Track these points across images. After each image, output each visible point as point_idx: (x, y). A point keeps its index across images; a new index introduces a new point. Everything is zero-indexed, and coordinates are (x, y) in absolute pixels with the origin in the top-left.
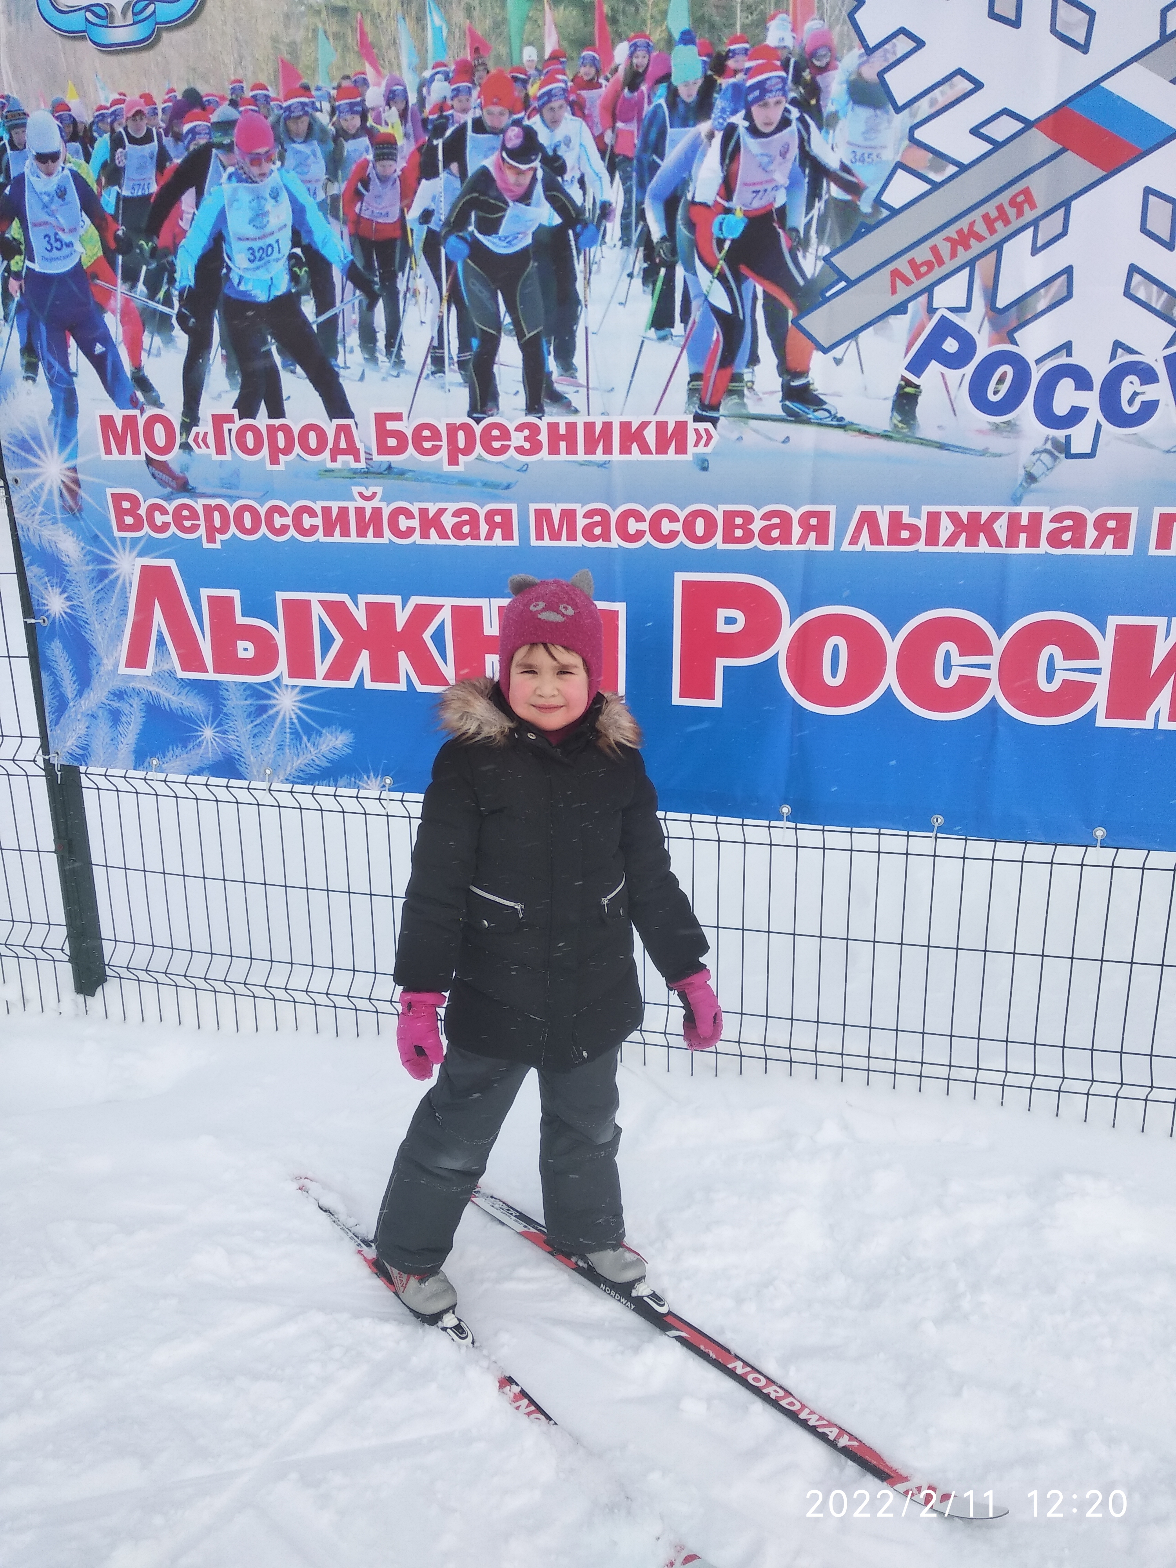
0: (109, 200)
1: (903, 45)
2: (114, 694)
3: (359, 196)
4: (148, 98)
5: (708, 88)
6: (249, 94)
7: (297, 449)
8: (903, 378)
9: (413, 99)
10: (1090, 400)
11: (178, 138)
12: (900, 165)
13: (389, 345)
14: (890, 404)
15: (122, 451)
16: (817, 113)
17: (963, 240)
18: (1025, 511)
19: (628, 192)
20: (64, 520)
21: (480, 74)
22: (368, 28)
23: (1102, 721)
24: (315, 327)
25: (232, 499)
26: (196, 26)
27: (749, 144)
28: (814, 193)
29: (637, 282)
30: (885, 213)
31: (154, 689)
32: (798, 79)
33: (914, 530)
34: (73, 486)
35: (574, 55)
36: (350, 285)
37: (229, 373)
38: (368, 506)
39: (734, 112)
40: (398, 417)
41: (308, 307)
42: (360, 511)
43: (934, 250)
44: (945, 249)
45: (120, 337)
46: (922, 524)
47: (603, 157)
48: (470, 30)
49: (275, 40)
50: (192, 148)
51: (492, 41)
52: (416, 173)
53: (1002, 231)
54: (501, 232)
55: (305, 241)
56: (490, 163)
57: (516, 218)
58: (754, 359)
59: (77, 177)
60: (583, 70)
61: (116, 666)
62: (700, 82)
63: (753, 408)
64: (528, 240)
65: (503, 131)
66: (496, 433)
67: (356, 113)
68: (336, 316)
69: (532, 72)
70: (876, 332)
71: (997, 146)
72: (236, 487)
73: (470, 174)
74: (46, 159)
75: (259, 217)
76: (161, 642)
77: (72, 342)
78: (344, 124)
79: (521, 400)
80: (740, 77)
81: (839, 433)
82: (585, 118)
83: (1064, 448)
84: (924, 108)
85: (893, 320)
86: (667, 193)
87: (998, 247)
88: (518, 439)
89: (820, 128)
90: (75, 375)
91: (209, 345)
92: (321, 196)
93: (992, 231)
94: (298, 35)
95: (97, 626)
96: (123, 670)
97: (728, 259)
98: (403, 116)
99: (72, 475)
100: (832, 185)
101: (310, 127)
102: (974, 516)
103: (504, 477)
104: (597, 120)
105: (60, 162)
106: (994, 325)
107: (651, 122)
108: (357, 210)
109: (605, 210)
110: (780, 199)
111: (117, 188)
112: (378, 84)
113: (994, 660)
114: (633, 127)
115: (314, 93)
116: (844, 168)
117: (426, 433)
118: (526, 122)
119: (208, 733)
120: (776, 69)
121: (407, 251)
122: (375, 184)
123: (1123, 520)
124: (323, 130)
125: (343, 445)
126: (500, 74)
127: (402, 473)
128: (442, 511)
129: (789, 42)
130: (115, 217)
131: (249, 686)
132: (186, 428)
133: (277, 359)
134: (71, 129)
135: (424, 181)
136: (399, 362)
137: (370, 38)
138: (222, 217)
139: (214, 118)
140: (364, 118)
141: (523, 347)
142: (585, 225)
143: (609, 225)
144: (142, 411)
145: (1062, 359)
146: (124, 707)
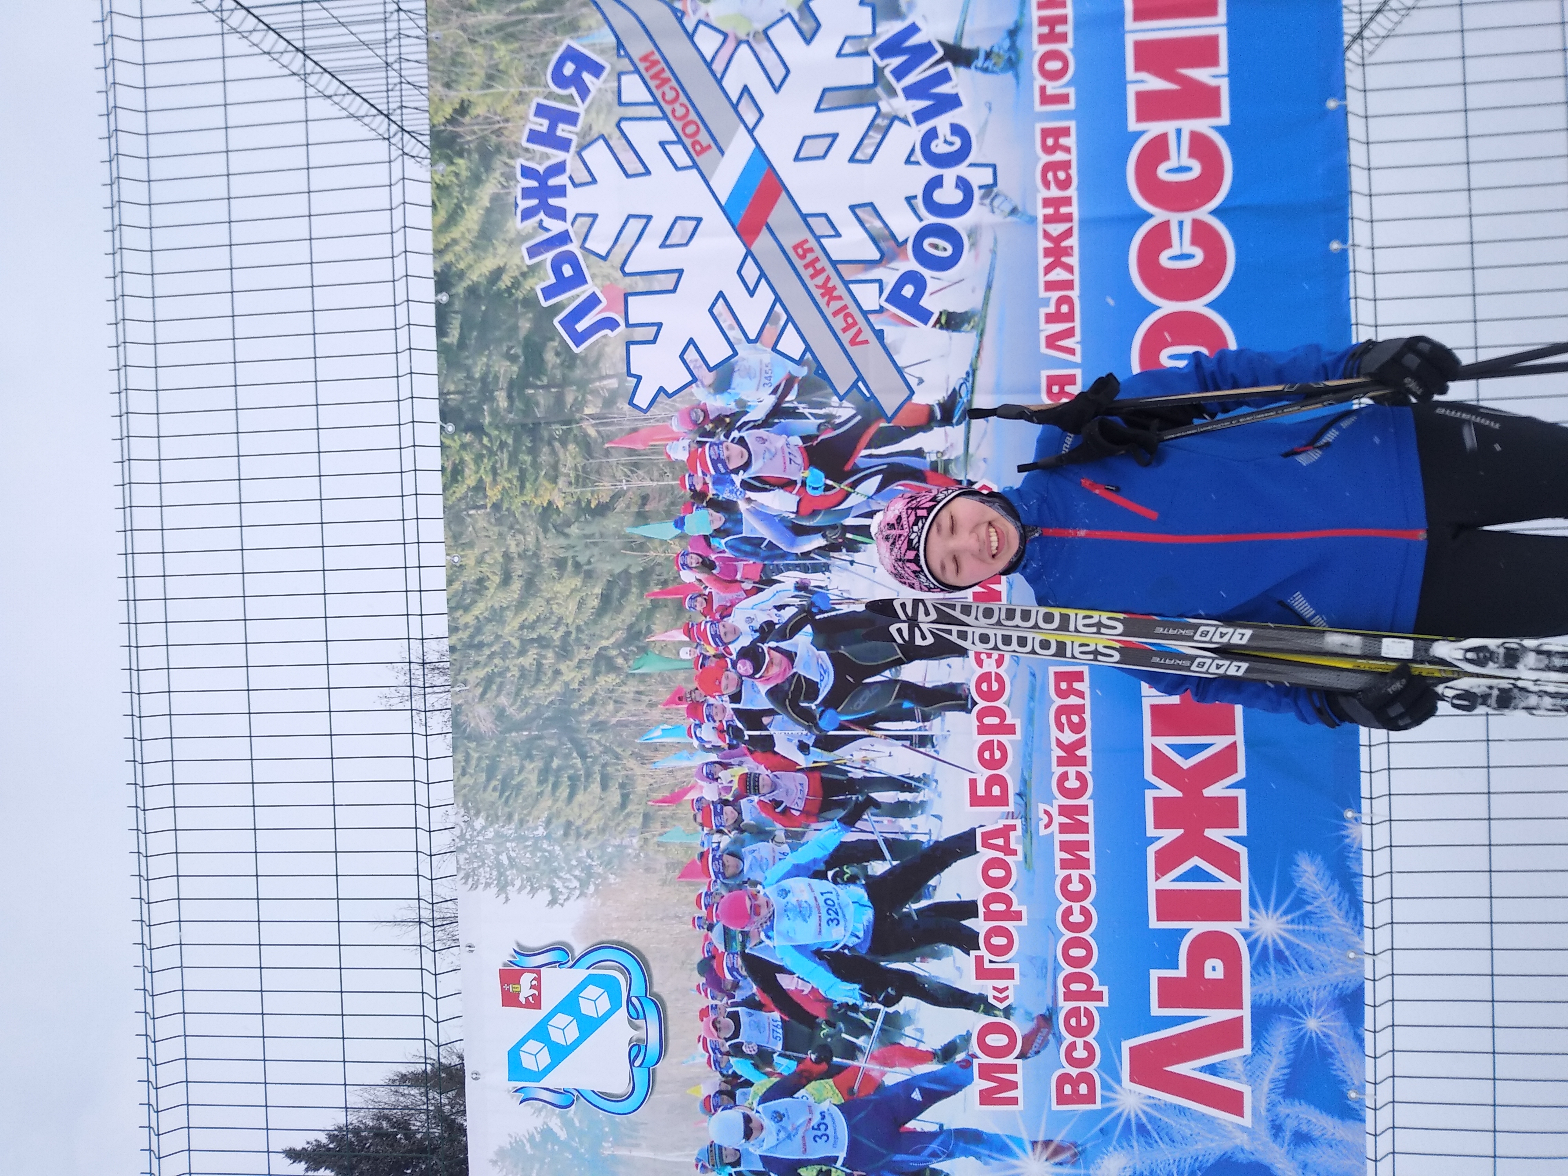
0: (786, 1066)
1: (692, 354)
2: (1276, 1136)
3: (787, 809)
4: (704, 1013)
5: (716, 505)
6: (704, 912)
7: (1005, 890)
8: (934, 326)
9: (713, 757)
10: (950, 175)
11: (736, 985)
12: (774, 349)
13: (910, 789)
14: (955, 335)
15: (1014, 1085)
16: (735, 416)
17: (829, 292)
18: (1041, 212)
19: (788, 568)
20: (1087, 1168)
21: (698, 697)
22: (659, 796)
23: (1225, 119)
24: (895, 863)
25: (1057, 968)
26: (649, 957)
27: (755, 470)
28: (793, 413)
29: (857, 557)
30: (808, 355)
31: (1266, 1086)
32: (711, 434)
33: (1061, 301)
34: (1051, 1148)
35: (687, 615)
36: (859, 824)
37: (937, 956)
38: (1058, 819)
39: (732, 482)
40: (973, 783)
41: (878, 868)
42: (1064, 828)
43: (835, 314)
44: (836, 305)
45: (906, 1070)
46: (1055, 295)
47: (762, 590)
48: (665, 704)
49: (664, 882)
50: (744, 973)
51: (674, 686)
52: (770, 756)
53: (824, 262)
54: (817, 680)
55: (822, 867)
56: (763, 689)
57: (806, 665)
58: (919, 453)
59: (766, 1097)
60: (699, 608)
61: (1243, 1129)
62: (711, 511)
63: (959, 451)
64: (823, 654)
65: (740, 676)
66: (984, 687)
67: (722, 809)
68: (886, 840)
69: (698, 652)
70: (897, 352)
71: (763, 275)
72: (1045, 961)
73: (772, 707)
74: (749, 1130)
75: (801, 911)
76: (1212, 1069)
77: (911, 1125)
78: (731, 822)
79: (955, 661)
80: (709, 480)
81: (979, 374)
82: (732, 605)
83: (988, 189)
84: (734, 334)
85: (888, 341)
86: (789, 534)
87: (834, 263)
88: (989, 665)
89: (746, 413)
90: (941, 1126)
91: (911, 976)
92: (785, 848)
93: (823, 270)
94: (662, 859)
95: (1199, 1146)
96: (1247, 1121)
97: (840, 482)
98: (726, 766)
99: (1039, 1147)
100: (788, 399)
101: (731, 854)
102: (1047, 252)
103: (1024, 680)
104: (734, 595)
105: (752, 1114)
106: (892, 259)
107: (738, 550)
108: (797, 813)
109: (801, 587)
110: (797, 441)
111: (775, 1056)
112: (702, 787)
113: (1174, 218)
114: (740, 565)
115: (705, 849)
116: (774, 392)
117: (987, 755)
118: (734, 657)
119: (1312, 1024)
120: (704, 451)
121: (830, 767)
122: (778, 795)
123: (1045, 133)
124: (734, 842)
125: (1000, 842)
126: (699, 678)
127: (1025, 782)
128: (1060, 744)
129: (686, 442)
130: (800, 1061)
131: (1254, 968)
132: (989, 1009)
133: (924, 903)
134: (725, 1097)
135: (776, 749)
136: (924, 780)
137: (667, 794)
138: (800, 949)
139: (721, 948)
140: (726, 803)
141: (910, 660)
142: (812, 604)
143: (813, 583)
144: (974, 1056)
145: (919, 203)
146: (1290, 1125)
